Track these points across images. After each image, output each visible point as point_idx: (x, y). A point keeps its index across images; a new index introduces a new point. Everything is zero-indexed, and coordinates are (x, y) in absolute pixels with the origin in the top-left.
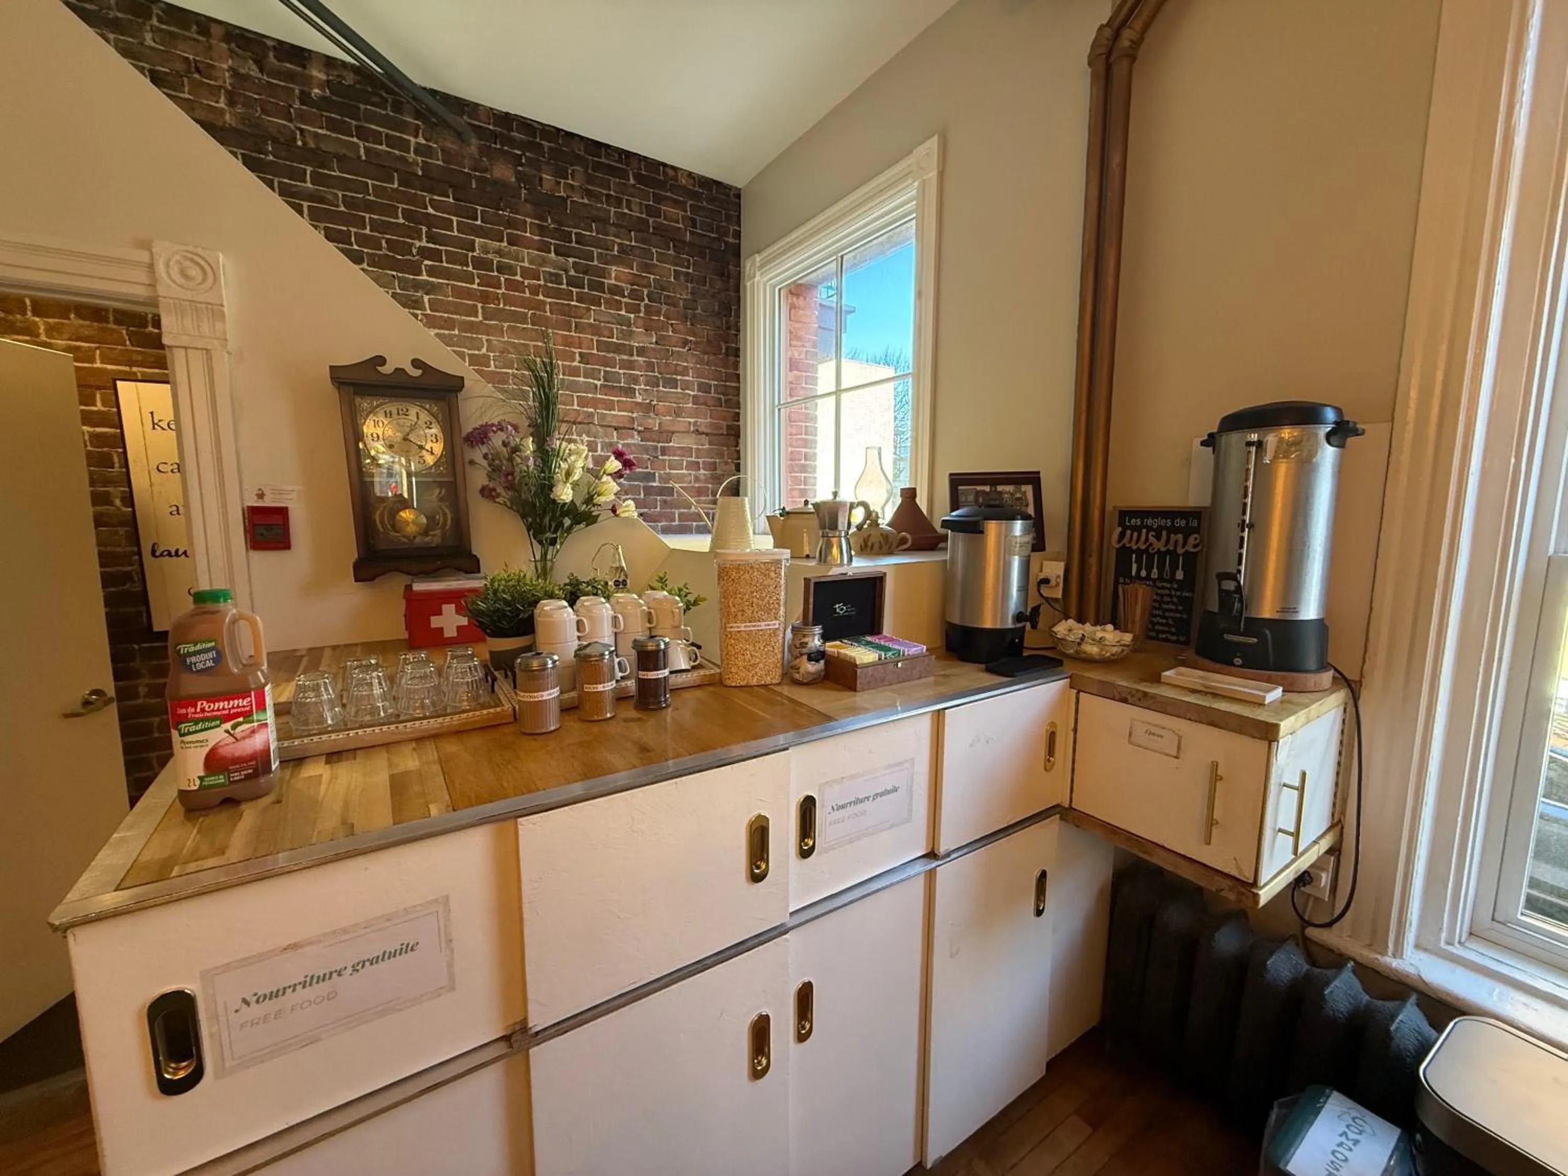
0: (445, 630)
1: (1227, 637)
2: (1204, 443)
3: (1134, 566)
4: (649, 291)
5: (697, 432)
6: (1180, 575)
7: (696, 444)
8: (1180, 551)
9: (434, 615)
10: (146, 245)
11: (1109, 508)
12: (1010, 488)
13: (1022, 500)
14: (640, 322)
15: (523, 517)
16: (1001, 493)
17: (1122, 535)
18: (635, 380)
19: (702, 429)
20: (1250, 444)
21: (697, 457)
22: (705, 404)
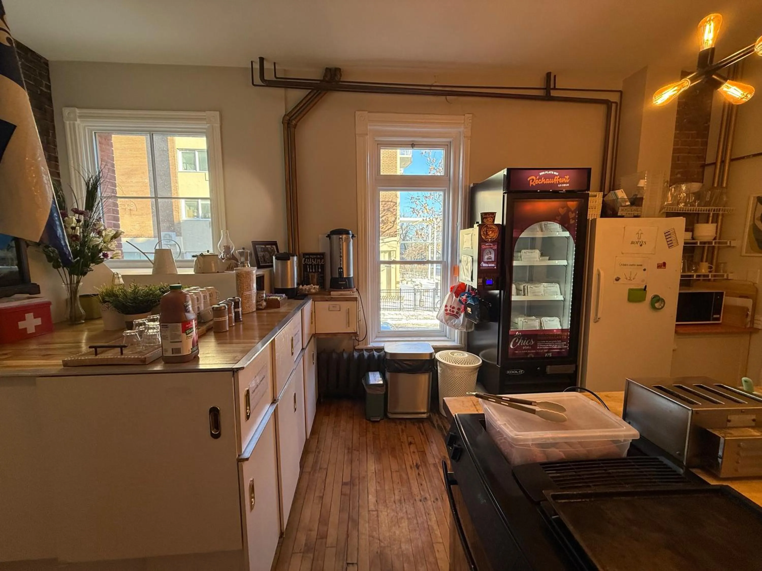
0: (28, 330)
1: (340, 283)
2: (327, 237)
3: (308, 269)
6: (320, 270)
8: (320, 264)
9: (20, 321)
11: (300, 252)
12: (269, 246)
13: (273, 250)
16: (267, 248)
17: (305, 260)
20: (340, 238)
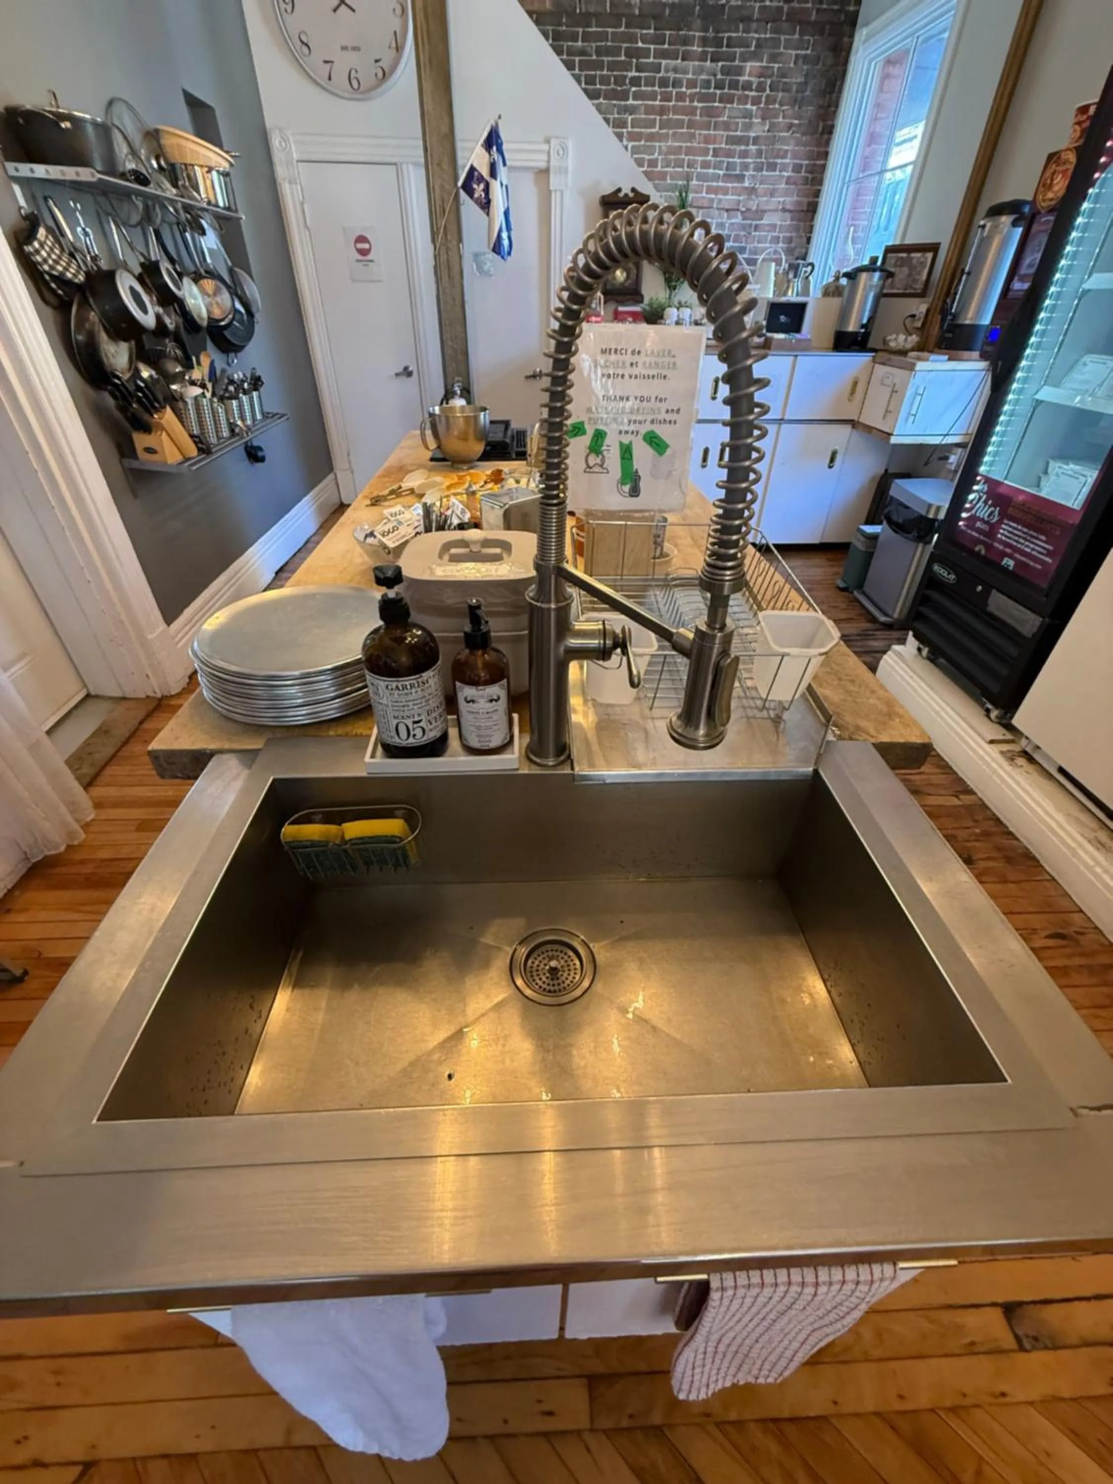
4: (772, 82)
5: (784, 210)
7: (782, 221)
10: (548, 141)
13: (923, 263)
14: (760, 113)
15: (665, 274)
16: (912, 258)
18: (745, 167)
19: (788, 207)
21: (779, 232)
22: (795, 184)
